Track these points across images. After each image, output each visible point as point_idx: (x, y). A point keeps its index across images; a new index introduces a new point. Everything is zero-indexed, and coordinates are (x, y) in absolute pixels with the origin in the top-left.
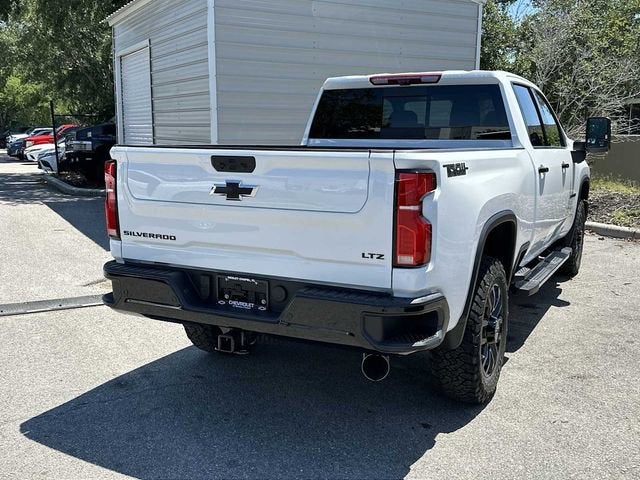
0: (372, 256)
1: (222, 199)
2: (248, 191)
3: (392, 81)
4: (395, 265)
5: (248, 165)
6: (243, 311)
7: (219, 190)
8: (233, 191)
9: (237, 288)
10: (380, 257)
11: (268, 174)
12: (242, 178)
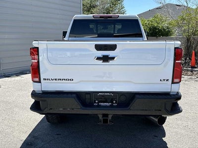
0: (164, 80)
1: (100, 62)
2: (113, 58)
3: (101, 17)
4: (173, 83)
5: (113, 48)
6: (106, 106)
7: (98, 58)
8: (106, 59)
9: (102, 98)
10: (167, 80)
11: (121, 51)
12: (110, 53)
